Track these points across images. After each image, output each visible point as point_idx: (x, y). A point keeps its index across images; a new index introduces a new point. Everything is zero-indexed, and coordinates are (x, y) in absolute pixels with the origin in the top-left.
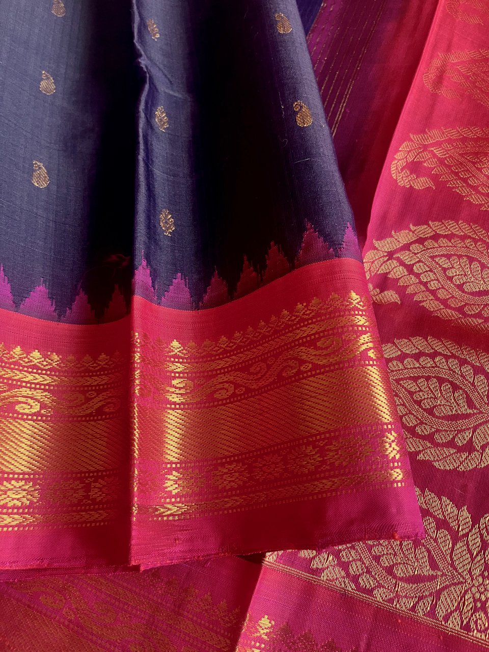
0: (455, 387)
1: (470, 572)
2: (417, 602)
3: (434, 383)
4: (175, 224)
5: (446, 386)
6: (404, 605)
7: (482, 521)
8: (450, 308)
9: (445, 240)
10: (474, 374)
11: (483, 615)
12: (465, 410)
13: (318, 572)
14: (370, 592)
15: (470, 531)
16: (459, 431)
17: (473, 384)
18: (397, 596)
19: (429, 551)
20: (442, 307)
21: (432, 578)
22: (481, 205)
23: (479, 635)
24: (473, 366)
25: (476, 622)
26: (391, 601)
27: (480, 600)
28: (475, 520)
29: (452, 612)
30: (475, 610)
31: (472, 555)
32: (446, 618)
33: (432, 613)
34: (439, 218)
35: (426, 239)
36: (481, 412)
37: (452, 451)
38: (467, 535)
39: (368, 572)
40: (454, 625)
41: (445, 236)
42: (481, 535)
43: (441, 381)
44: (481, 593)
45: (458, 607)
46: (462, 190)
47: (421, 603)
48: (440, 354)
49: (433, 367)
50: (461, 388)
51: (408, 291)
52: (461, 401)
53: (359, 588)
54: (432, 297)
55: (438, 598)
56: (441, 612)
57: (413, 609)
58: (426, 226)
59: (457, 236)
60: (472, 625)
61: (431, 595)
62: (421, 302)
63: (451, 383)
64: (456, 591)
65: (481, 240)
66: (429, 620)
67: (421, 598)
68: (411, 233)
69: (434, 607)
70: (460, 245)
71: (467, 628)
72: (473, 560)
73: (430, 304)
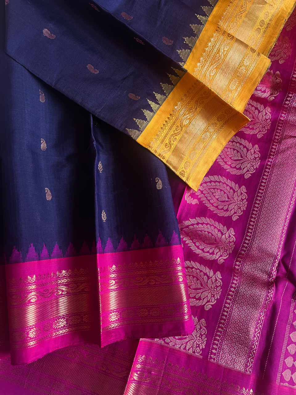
0: (198, 279)
1: (196, 336)
2: (181, 346)
5: (195, 279)
6: (177, 347)
7: (201, 321)
8: (199, 249)
9: (201, 225)
10: (204, 276)
11: (198, 348)
12: (199, 286)
14: (168, 344)
15: (197, 324)
16: (197, 294)
17: (203, 279)
18: (176, 344)
20: (197, 249)
22: (214, 211)
23: (197, 354)
24: (204, 273)
25: (197, 351)
26: (174, 346)
27: (198, 344)
28: (199, 321)
29: (190, 348)
30: (197, 347)
31: (197, 331)
32: (189, 350)
33: (185, 349)
34: (200, 216)
35: (194, 224)
36: (204, 288)
37: (195, 300)
40: (191, 351)
41: (201, 224)
42: (200, 325)
43: (194, 277)
44: (198, 342)
45: (192, 346)
46: (208, 205)
47: (182, 346)
48: (194, 268)
49: (192, 272)
50: (199, 280)
51: (186, 242)
52: (199, 284)
54: (194, 245)
55: (187, 344)
56: (187, 348)
57: (180, 348)
58: (195, 219)
59: (205, 224)
60: (196, 351)
61: (185, 343)
62: (190, 246)
63: (197, 278)
64: (192, 342)
65: (213, 225)
66: (184, 351)
67: (182, 344)
68: (190, 222)
69: (186, 347)
70: (205, 227)
71: (194, 352)
72: (197, 332)
73: (193, 248)
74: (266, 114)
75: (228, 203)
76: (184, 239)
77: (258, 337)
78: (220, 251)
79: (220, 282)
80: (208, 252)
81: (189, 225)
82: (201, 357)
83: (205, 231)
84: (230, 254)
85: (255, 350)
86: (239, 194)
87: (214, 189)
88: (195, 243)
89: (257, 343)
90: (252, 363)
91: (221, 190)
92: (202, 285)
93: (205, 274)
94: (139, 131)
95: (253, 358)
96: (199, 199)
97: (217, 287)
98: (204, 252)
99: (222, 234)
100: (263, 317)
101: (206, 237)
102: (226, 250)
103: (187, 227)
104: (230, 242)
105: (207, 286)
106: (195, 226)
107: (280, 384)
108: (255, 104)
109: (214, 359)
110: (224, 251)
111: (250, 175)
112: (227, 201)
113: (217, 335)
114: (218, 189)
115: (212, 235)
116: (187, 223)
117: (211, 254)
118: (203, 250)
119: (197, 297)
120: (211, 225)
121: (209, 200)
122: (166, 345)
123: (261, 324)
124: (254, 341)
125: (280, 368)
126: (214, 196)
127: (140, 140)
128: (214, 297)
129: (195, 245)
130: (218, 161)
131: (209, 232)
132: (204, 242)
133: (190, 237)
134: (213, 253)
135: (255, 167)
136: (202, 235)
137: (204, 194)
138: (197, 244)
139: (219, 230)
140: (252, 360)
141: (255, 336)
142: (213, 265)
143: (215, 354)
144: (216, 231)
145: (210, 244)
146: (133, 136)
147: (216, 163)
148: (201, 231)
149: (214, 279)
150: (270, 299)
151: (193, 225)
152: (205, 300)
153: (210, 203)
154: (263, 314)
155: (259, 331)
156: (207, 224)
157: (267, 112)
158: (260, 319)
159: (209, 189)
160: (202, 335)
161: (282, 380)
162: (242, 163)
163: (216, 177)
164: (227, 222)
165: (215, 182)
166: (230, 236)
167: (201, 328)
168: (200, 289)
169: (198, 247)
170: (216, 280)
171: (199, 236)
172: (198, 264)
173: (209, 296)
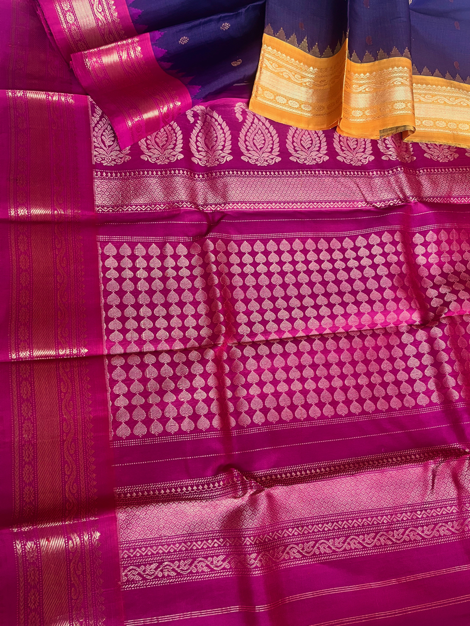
1: (112, 155)
3: (166, 135)
4: (185, 44)
6: (94, 139)
8: (196, 138)
9: (220, 128)
10: (173, 144)
11: (101, 160)
12: (161, 145)
13: (93, 116)
14: (94, 130)
17: (170, 145)
18: (96, 138)
19: (113, 144)
21: (105, 146)
23: (95, 159)
24: (176, 143)
26: (94, 136)
27: (105, 159)
28: (127, 155)
29: (98, 152)
30: (102, 158)
32: (95, 151)
34: (228, 124)
36: (161, 149)
38: (122, 153)
39: (99, 130)
40: (95, 153)
41: (222, 128)
42: (124, 157)
44: (107, 159)
45: (100, 154)
46: (243, 131)
50: (167, 142)
51: (196, 124)
53: (94, 128)
55: (100, 148)
56: (96, 149)
57: (94, 142)
58: (222, 121)
60: (97, 158)
61: (101, 146)
62: (194, 129)
64: (105, 153)
65: (226, 139)
66: (93, 147)
67: (98, 144)
68: (218, 117)
69: (98, 147)
70: (220, 133)
71: (95, 156)
72: (115, 156)
73: (195, 132)
74: (366, 158)
75: (255, 149)
76: (198, 121)
77: (137, 210)
78: (204, 157)
79: (173, 160)
80: (198, 147)
81: (214, 118)
82: (94, 163)
83: (216, 133)
84: (206, 166)
85: (123, 211)
86: (271, 157)
87: (262, 133)
88: (200, 132)
89: (130, 210)
90: (108, 211)
91: (265, 140)
92: (162, 146)
93: (175, 145)
94: (274, 34)
95: (113, 211)
96: (244, 121)
97: (168, 159)
98: (196, 143)
99: (222, 150)
100: (160, 209)
101: (211, 137)
102: (208, 162)
103: (212, 117)
104: (218, 160)
105: (165, 150)
106: (217, 123)
107: (99, 241)
108: (369, 145)
109: (97, 175)
110: (206, 161)
111: (295, 161)
112: (257, 148)
113: (121, 173)
114: (264, 136)
115: (216, 141)
116: (216, 115)
117: (197, 149)
118: (197, 141)
119: (149, 146)
120: (225, 137)
121: (248, 131)
122: (92, 130)
123: (151, 210)
124: (131, 206)
125: (116, 238)
126: (255, 135)
127: (266, 37)
128: (157, 160)
129: (198, 133)
130: (291, 128)
131: (217, 137)
132: (206, 138)
133: (204, 125)
134: (199, 151)
135: (305, 162)
136: (211, 133)
137: (252, 125)
138: (200, 134)
139: (224, 146)
140: (111, 211)
141: (136, 206)
142: (186, 150)
143: (102, 175)
144: (223, 143)
145: (206, 144)
146: (266, 29)
147: (287, 127)
148: (214, 130)
149: (174, 153)
150: (181, 206)
151: (216, 120)
152: (150, 154)
153: (246, 133)
154: (162, 207)
155: (144, 210)
156: (223, 133)
157: (368, 158)
158: (155, 205)
159: (259, 129)
160: (115, 160)
161: (104, 244)
162: (302, 151)
163: (275, 132)
164: (236, 151)
165: (269, 132)
166: (224, 157)
167: (121, 158)
168: (159, 146)
169: (197, 136)
170: (174, 156)
171: (209, 131)
172: (181, 136)
173: (156, 156)
